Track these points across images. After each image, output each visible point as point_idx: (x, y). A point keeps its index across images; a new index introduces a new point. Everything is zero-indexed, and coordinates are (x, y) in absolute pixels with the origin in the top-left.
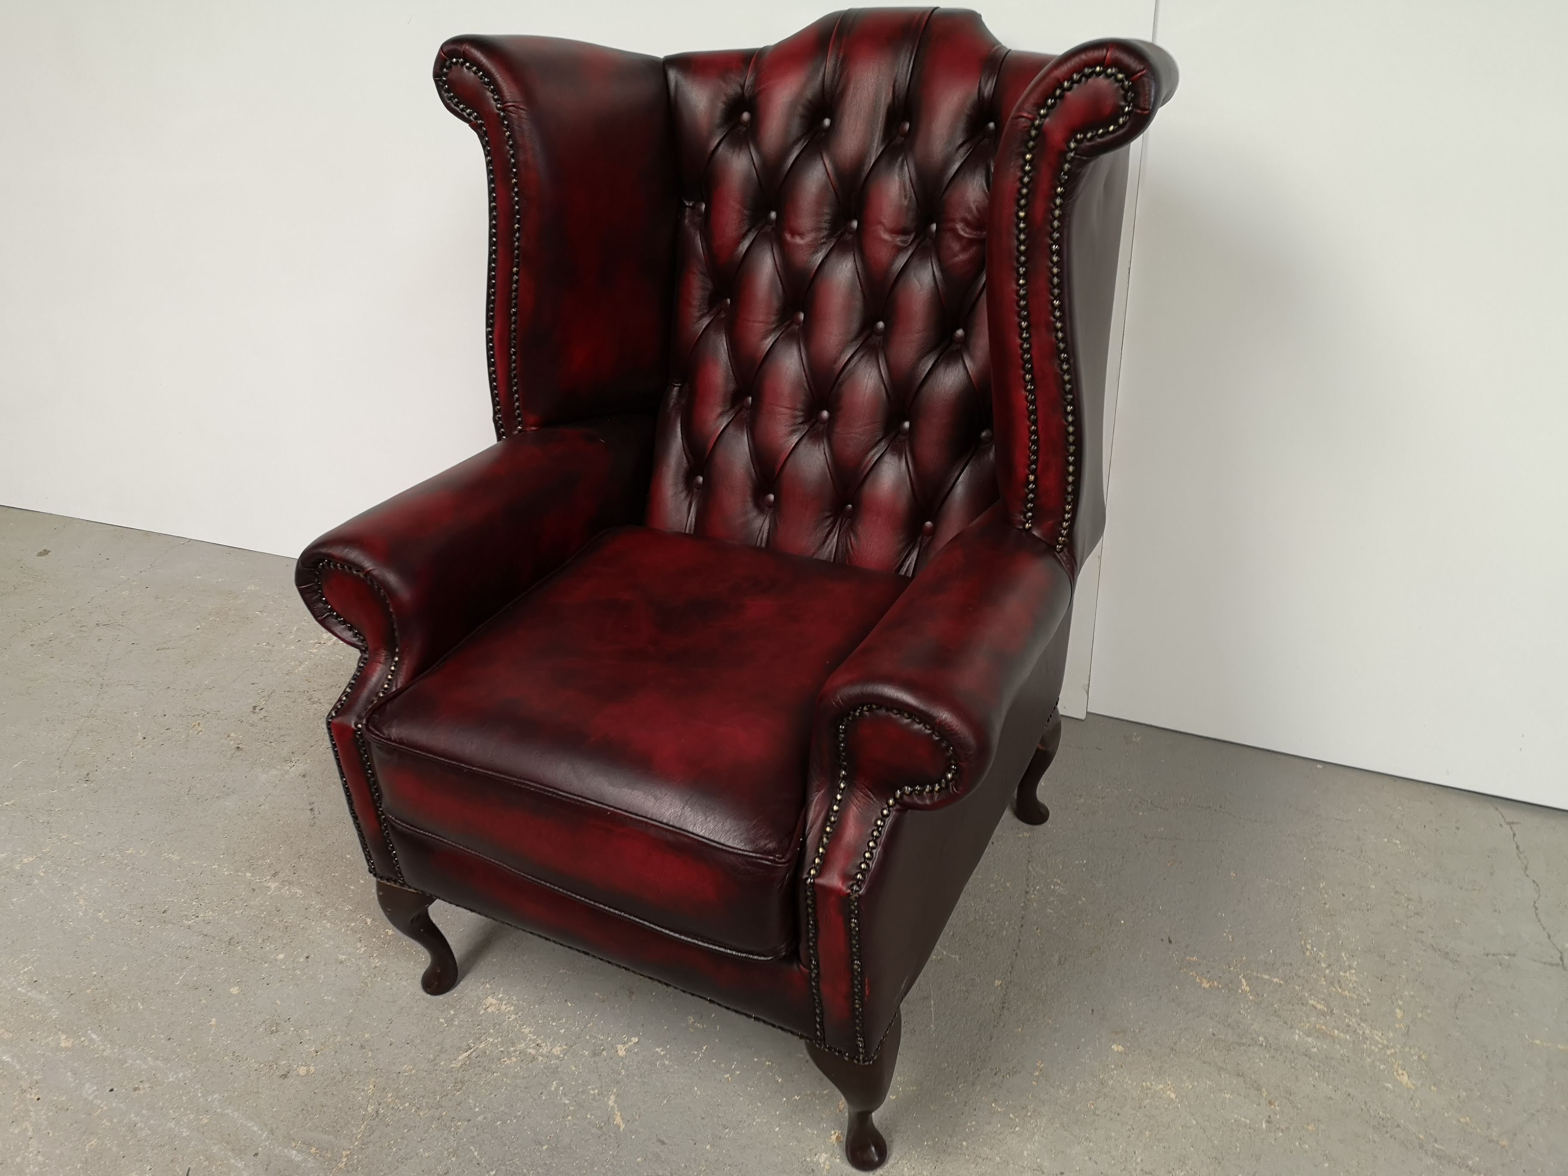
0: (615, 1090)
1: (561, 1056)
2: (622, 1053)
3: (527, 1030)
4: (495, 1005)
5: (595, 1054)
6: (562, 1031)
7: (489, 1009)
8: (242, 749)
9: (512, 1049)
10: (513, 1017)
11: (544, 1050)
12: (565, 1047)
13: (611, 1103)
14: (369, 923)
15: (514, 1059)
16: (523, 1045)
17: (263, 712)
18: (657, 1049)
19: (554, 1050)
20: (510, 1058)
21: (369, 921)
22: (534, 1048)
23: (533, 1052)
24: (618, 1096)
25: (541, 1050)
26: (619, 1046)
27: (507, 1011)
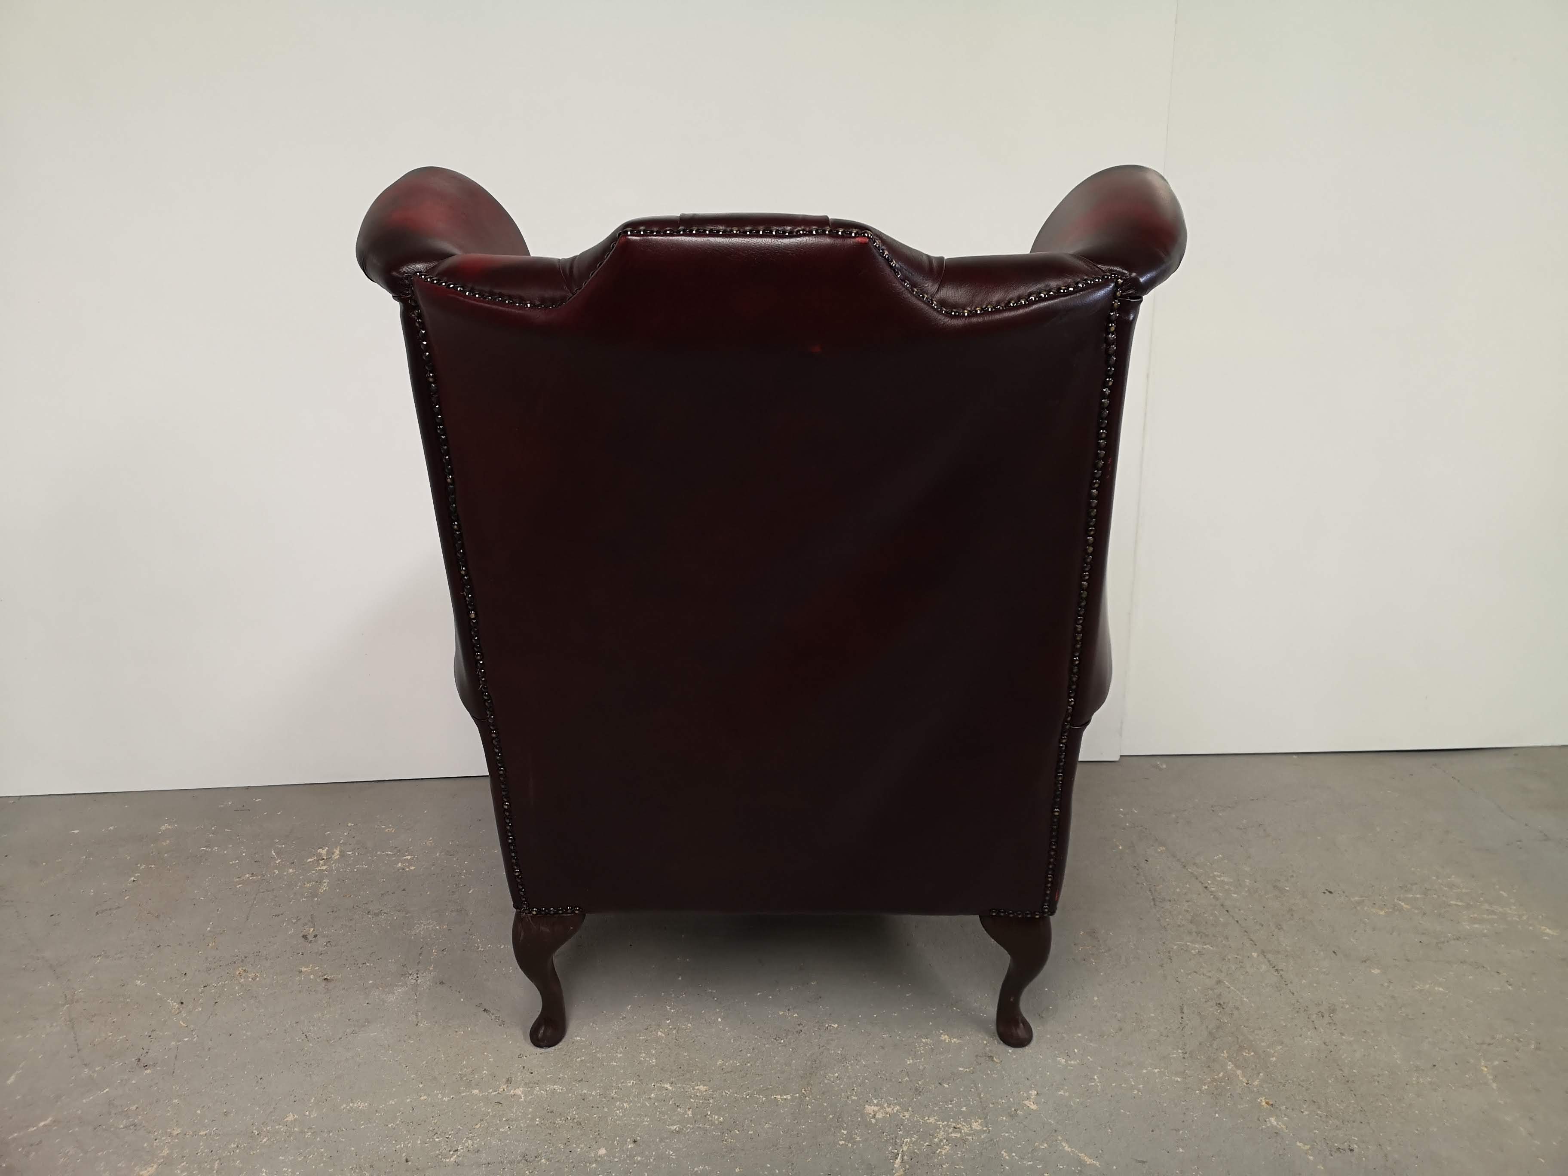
0: (1060, 1138)
1: (985, 1129)
2: (1034, 1107)
3: (932, 1120)
4: (879, 1110)
5: (1013, 1116)
6: (964, 1109)
7: (877, 1116)
8: (332, 980)
9: (936, 1140)
10: (907, 1115)
11: (965, 1130)
12: (980, 1121)
13: (1067, 1148)
14: (670, 1088)
15: (948, 1148)
16: (942, 1133)
17: (322, 941)
18: (1060, 1093)
19: (973, 1127)
20: (942, 1148)
21: (668, 1086)
22: (954, 1132)
23: (958, 1135)
24: (1067, 1141)
25: (963, 1131)
26: (1027, 1102)
27: (895, 1111)
